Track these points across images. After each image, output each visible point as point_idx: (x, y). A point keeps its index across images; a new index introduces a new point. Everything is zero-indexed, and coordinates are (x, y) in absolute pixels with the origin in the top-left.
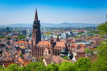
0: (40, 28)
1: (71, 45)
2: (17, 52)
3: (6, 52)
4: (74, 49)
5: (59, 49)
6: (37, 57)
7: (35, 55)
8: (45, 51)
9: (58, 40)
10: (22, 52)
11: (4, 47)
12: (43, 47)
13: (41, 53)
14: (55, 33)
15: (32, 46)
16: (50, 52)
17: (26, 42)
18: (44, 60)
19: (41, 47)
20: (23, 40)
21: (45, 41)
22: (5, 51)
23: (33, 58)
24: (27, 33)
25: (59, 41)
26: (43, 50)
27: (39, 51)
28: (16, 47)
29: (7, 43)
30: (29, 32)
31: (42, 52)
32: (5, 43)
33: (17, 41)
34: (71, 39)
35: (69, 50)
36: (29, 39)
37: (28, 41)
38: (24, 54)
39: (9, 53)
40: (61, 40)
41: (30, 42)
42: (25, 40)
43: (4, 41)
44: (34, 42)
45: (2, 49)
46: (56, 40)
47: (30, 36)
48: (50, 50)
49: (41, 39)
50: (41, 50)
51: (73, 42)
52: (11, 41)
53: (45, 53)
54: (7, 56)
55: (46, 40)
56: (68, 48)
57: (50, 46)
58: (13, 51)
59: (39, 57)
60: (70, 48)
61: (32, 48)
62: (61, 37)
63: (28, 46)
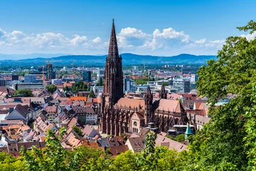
1: (195, 108)
2: (67, 122)
3: (41, 121)
4: (202, 117)
5: (165, 115)
6: (113, 133)
7: (109, 130)
8: (133, 121)
9: (164, 95)
10: (79, 121)
11: (39, 108)
12: (129, 112)
13: (124, 125)
14: (159, 79)
15: (103, 109)
17: (90, 100)
18: (128, 143)
19: (124, 112)
20: (84, 95)
21: (135, 98)
22: (40, 118)
23: (105, 136)
24: (93, 78)
25: (166, 98)
26: (128, 118)
27: (117, 121)
28: (65, 110)
29: (45, 100)
30: (98, 75)
31: (126, 124)
32: (41, 100)
33: (68, 96)
34: (195, 93)
35: (189, 118)
36: (96, 91)
37: (93, 96)
38: (84, 127)
39: (48, 124)
40: (173, 95)
41: (99, 100)
42: (88, 94)
43: (40, 96)
44: (107, 99)
45: (34, 114)
46: (158, 94)
47: (100, 84)
48: (145, 118)
49: (126, 93)
50: (123, 117)
51: (201, 101)
52: (55, 95)
53: (133, 126)
54: (45, 130)
55: (137, 96)
56: (188, 114)
57: (143, 108)
58: (57, 119)
59: (117, 135)
60: (192, 115)
61: (103, 112)
62: (173, 89)
63: (94, 109)
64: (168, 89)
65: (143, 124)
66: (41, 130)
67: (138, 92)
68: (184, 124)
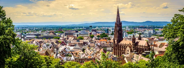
0: (121, 27)
1: (153, 44)
2: (99, 50)
3: (88, 50)
4: (156, 47)
5: (141, 47)
6: (119, 55)
7: (117, 54)
8: (127, 50)
9: (140, 39)
10: (104, 50)
11: (87, 44)
12: (125, 46)
13: (123, 51)
14: (138, 32)
15: (114, 45)
16: (132, 50)
17: (108, 41)
18: (125, 59)
19: (123, 46)
20: (105, 39)
21: (127, 40)
22: (87, 48)
23: (115, 56)
24: (109, 32)
25: (141, 40)
26: (125, 48)
27: (120, 50)
28: (98, 45)
29: (89, 41)
30: (111, 30)
31: (124, 51)
32: (88, 41)
33: (99, 39)
34: (153, 38)
35: (151, 48)
36: (111, 37)
37: (110, 39)
38: (106, 53)
39: (91, 51)
40: (144, 38)
41: (112, 41)
42: (107, 38)
43: (87, 39)
44: (116, 41)
45: (85, 47)
46: (138, 38)
47: (112, 34)
48: (132, 48)
49: (124, 38)
50: (123, 48)
51: (156, 41)
52: (93, 39)
53: (127, 52)
54: (89, 54)
55: (128, 39)
56: (150, 46)
57: (132, 44)
58: (94, 49)
59: (120, 56)
60: (152, 47)
61: (114, 46)
62: (144, 36)
63: (110, 45)
64: (142, 36)
65: (131, 51)
66: (88, 53)
67: (129, 37)
68: (149, 51)
